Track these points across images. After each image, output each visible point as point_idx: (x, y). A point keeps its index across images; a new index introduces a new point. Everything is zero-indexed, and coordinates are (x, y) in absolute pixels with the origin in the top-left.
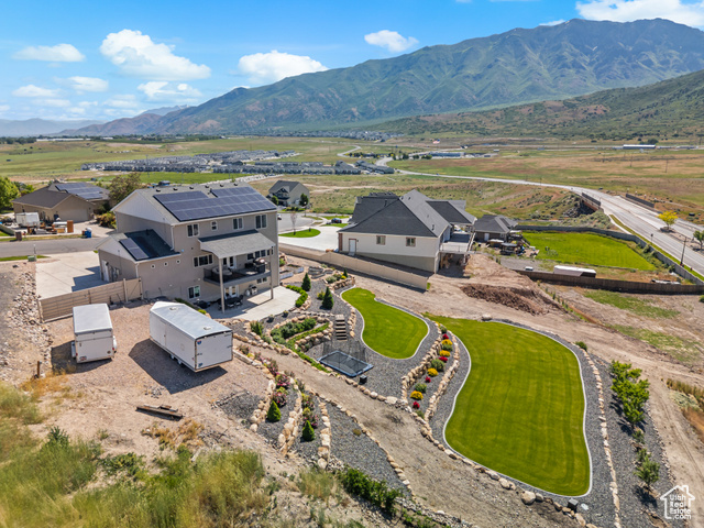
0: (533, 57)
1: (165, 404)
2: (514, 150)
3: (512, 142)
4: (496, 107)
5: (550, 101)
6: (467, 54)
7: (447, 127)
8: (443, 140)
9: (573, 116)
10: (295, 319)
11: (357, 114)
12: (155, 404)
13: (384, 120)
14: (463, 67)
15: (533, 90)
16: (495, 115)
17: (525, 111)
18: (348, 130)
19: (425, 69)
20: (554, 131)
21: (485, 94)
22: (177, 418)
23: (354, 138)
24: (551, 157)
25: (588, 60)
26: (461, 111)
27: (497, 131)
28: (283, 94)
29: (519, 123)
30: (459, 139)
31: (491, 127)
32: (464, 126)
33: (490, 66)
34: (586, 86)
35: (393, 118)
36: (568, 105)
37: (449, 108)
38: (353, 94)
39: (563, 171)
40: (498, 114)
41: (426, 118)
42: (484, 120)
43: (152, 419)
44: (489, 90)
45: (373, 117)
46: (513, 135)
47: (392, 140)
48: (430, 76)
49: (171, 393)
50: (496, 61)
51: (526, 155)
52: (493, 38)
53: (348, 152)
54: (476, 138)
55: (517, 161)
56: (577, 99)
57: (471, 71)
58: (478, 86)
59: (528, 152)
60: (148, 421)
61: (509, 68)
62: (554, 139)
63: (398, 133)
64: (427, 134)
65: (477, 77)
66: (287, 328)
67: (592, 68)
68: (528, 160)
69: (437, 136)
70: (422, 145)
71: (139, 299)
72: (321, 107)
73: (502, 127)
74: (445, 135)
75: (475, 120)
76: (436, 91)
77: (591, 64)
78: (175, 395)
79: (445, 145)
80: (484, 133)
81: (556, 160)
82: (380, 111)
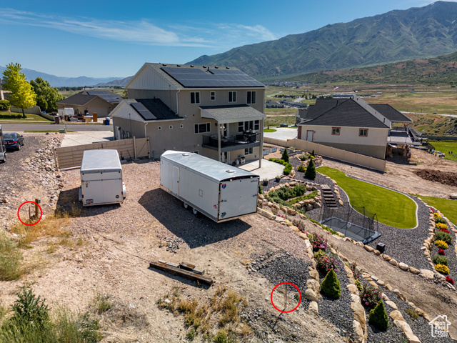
0: (406, 29)
1: (187, 262)
2: (394, 93)
3: (390, 88)
4: (378, 64)
5: (419, 60)
6: (357, 28)
7: (342, 78)
8: (340, 87)
9: (436, 70)
10: (287, 184)
11: (279, 71)
12: (173, 261)
13: (298, 74)
14: (354, 37)
15: (405, 52)
16: (377, 70)
17: (400, 66)
18: (273, 81)
19: (327, 40)
20: (421, 80)
21: (370, 56)
22: (206, 284)
23: (277, 86)
24: (421, 97)
25: (448, 30)
26: (352, 67)
27: (379, 81)
28: (232, 59)
29: (395, 74)
30: (351, 86)
31: (374, 78)
32: (355, 78)
33: (374, 37)
34: (445, 49)
35: (304, 73)
36: (432, 62)
37: (343, 65)
38: (277, 58)
39: (433, 106)
40: (379, 69)
41: (327, 73)
42: (369, 73)
43: (171, 282)
44: (373, 53)
45: (291, 73)
46: (391, 83)
47: (304, 87)
48: (331, 45)
49: (192, 246)
50: (379, 33)
51: (402, 96)
52: (377, 17)
53: (274, 95)
54: (363, 85)
55: (396, 100)
56: (439, 58)
57: (360, 41)
58: (366, 50)
59: (404, 94)
60: (165, 285)
61: (387, 38)
62: (422, 85)
63: (308, 82)
64: (328, 83)
65: (364, 45)
66: (282, 192)
67: (450, 36)
68: (404, 99)
69: (335, 84)
70: (325, 90)
71: (147, 157)
72: (256, 67)
73: (382, 78)
74: (341, 84)
75: (363, 73)
76: (335, 55)
77: (449, 33)
78: (196, 250)
79: (342, 90)
80: (369, 82)
81: (426, 99)
82: (295, 68)
